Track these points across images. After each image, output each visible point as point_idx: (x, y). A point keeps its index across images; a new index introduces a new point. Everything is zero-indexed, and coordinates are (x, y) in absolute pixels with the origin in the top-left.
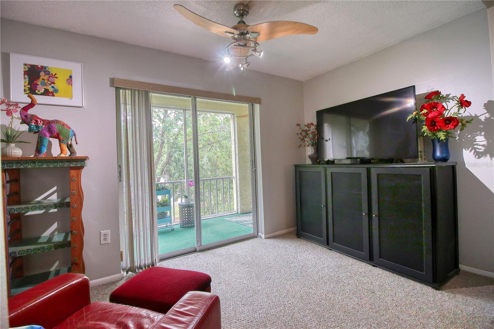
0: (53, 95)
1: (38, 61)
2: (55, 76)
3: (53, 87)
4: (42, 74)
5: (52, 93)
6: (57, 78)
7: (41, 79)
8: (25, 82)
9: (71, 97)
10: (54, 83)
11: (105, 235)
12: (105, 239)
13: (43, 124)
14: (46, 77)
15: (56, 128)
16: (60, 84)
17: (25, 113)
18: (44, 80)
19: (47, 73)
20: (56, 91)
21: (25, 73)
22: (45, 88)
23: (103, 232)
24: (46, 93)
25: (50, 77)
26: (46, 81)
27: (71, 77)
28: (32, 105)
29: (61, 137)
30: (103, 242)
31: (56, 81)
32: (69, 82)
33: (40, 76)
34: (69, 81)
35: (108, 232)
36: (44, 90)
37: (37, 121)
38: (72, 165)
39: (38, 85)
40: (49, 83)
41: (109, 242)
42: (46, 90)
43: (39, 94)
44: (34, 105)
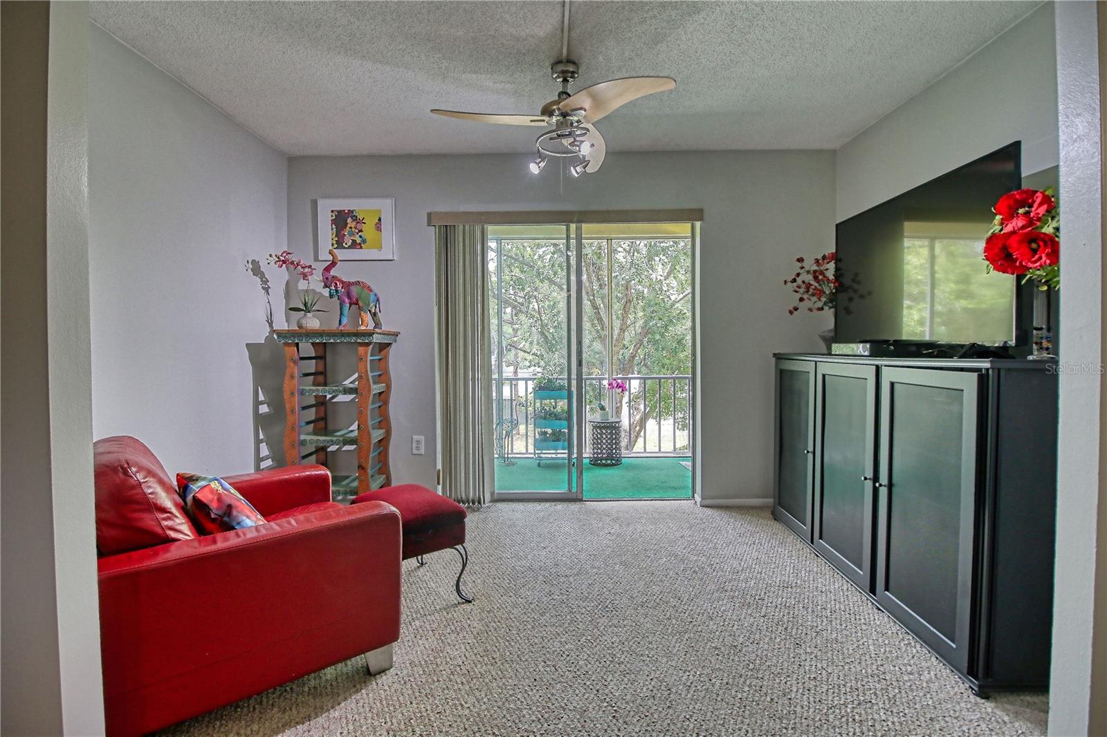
0: (361, 248)
1: (344, 205)
2: (361, 222)
3: (360, 237)
4: (349, 220)
5: (360, 244)
6: (365, 223)
7: (348, 228)
8: (333, 234)
9: (380, 248)
10: (361, 231)
11: (418, 442)
12: (418, 448)
13: (342, 288)
14: (353, 225)
15: (355, 290)
16: (368, 231)
17: (327, 275)
18: (351, 228)
19: (355, 218)
20: (364, 241)
21: (333, 222)
22: (353, 238)
23: (415, 437)
24: (354, 245)
25: (357, 223)
26: (353, 230)
27: (380, 220)
28: (333, 264)
29: (361, 304)
30: (415, 451)
31: (364, 227)
32: (378, 227)
33: (347, 223)
34: (378, 225)
35: (422, 438)
36: (351, 241)
37: (336, 284)
38: (359, 341)
39: (345, 235)
40: (357, 231)
41: (423, 453)
42: (354, 241)
43: (346, 248)
44: (336, 263)
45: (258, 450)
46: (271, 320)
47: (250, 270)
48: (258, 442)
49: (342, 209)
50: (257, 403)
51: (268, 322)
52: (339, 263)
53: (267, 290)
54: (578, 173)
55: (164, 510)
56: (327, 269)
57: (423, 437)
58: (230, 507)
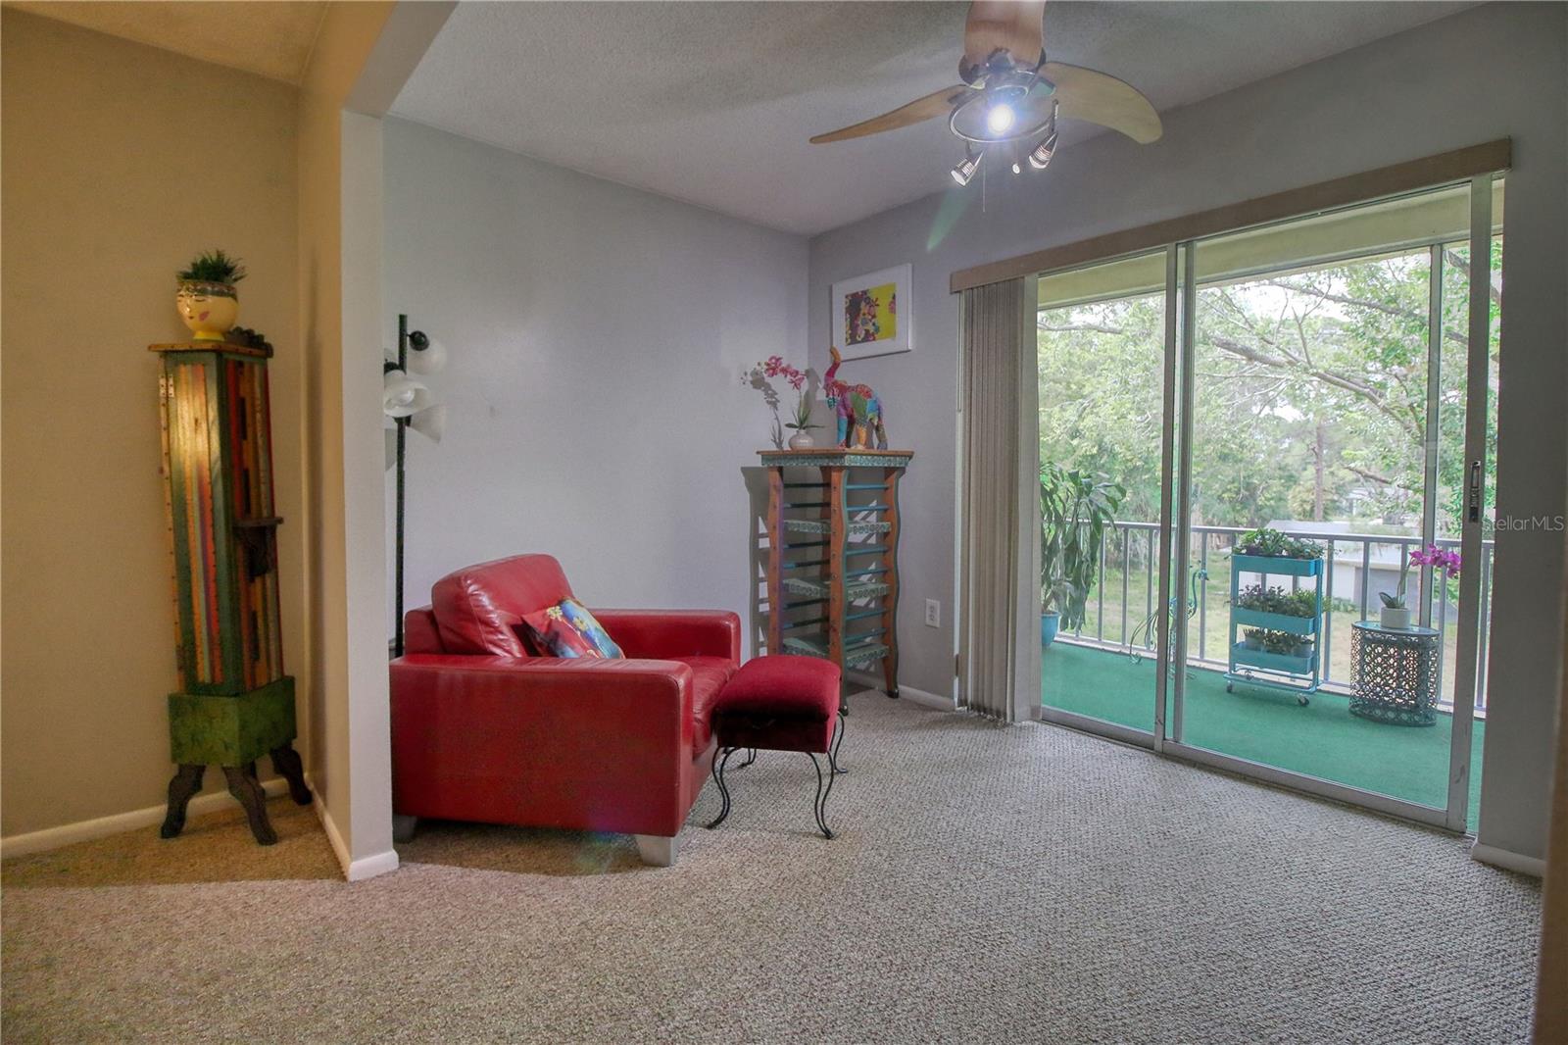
0: (874, 339)
1: (856, 285)
2: (876, 303)
3: (874, 324)
4: (863, 304)
5: (873, 335)
6: (879, 305)
7: (861, 315)
8: (847, 324)
9: (894, 337)
10: (874, 317)
11: (932, 608)
12: (932, 617)
13: (839, 395)
14: (867, 309)
15: (851, 396)
16: (882, 314)
17: (829, 380)
18: (865, 314)
19: (868, 301)
20: (877, 330)
21: (847, 309)
22: (866, 328)
23: (929, 601)
24: (867, 336)
25: (871, 307)
26: (867, 316)
27: (894, 297)
28: (835, 366)
29: (856, 415)
30: (928, 621)
31: (878, 311)
32: (891, 308)
33: (860, 310)
34: (892, 305)
36: (864, 332)
39: (858, 325)
40: (870, 317)
41: (938, 625)
42: (867, 331)
43: (859, 342)
44: (839, 365)
45: (755, 591)
46: (780, 439)
47: (748, 383)
48: (756, 581)
49: (855, 291)
50: (755, 536)
51: (775, 441)
52: (841, 365)
53: (774, 404)
54: (1043, 163)
55: (488, 623)
56: (831, 373)
57: (938, 603)
58: (557, 634)
